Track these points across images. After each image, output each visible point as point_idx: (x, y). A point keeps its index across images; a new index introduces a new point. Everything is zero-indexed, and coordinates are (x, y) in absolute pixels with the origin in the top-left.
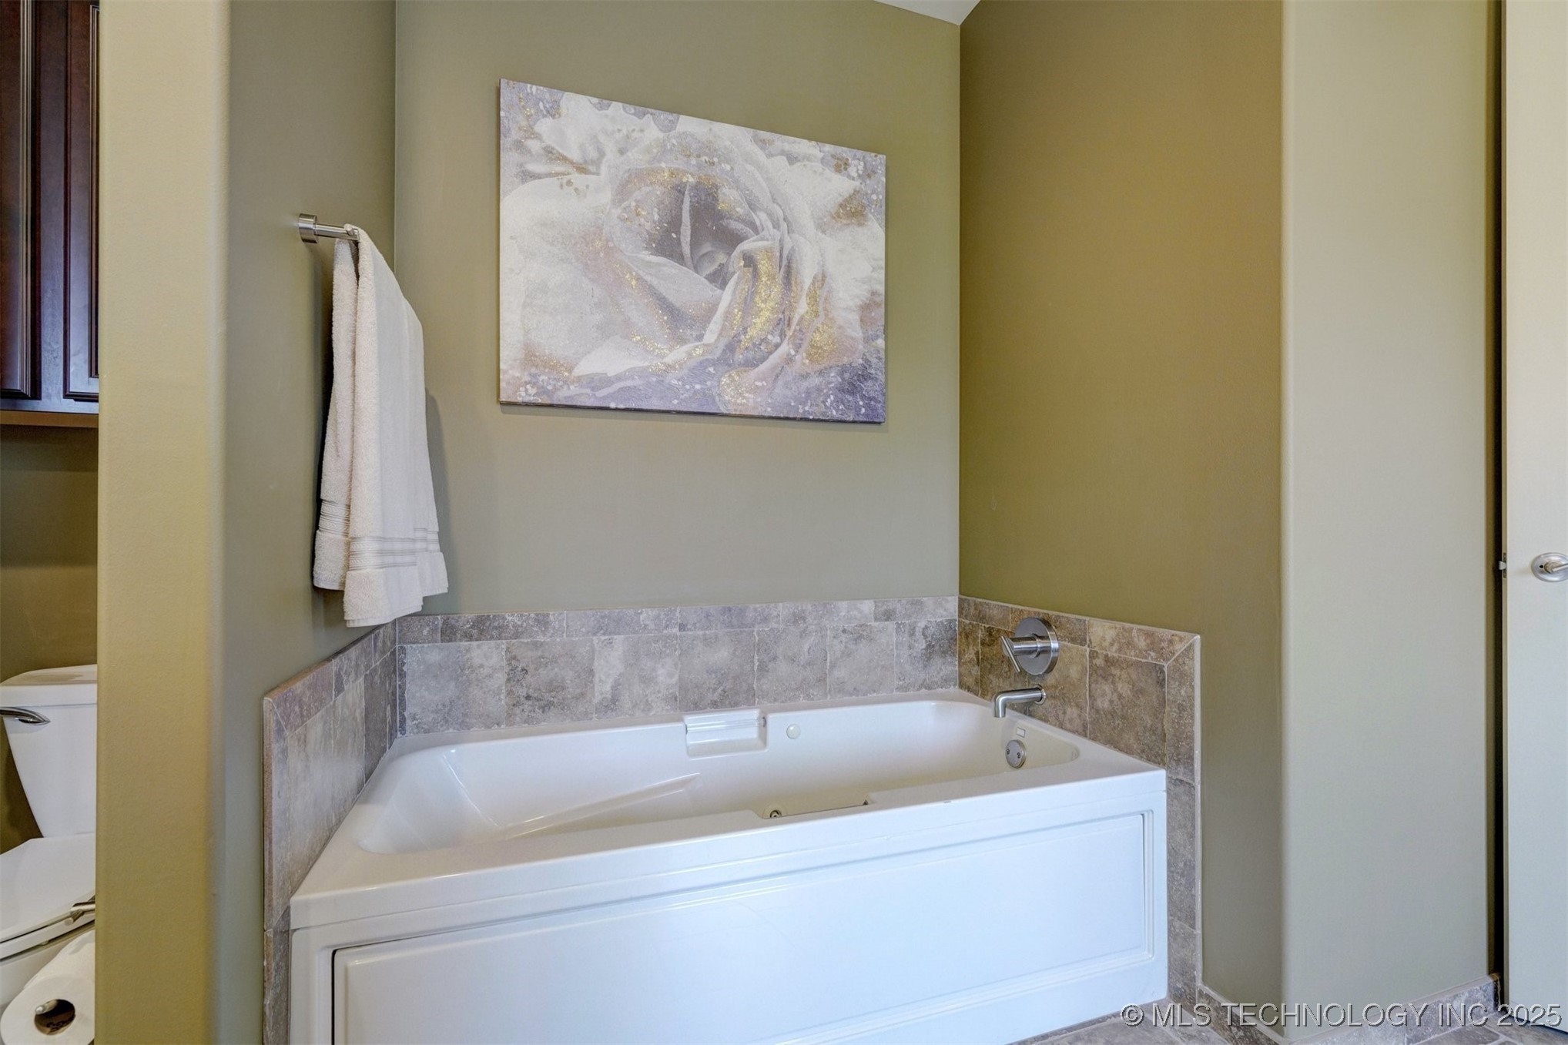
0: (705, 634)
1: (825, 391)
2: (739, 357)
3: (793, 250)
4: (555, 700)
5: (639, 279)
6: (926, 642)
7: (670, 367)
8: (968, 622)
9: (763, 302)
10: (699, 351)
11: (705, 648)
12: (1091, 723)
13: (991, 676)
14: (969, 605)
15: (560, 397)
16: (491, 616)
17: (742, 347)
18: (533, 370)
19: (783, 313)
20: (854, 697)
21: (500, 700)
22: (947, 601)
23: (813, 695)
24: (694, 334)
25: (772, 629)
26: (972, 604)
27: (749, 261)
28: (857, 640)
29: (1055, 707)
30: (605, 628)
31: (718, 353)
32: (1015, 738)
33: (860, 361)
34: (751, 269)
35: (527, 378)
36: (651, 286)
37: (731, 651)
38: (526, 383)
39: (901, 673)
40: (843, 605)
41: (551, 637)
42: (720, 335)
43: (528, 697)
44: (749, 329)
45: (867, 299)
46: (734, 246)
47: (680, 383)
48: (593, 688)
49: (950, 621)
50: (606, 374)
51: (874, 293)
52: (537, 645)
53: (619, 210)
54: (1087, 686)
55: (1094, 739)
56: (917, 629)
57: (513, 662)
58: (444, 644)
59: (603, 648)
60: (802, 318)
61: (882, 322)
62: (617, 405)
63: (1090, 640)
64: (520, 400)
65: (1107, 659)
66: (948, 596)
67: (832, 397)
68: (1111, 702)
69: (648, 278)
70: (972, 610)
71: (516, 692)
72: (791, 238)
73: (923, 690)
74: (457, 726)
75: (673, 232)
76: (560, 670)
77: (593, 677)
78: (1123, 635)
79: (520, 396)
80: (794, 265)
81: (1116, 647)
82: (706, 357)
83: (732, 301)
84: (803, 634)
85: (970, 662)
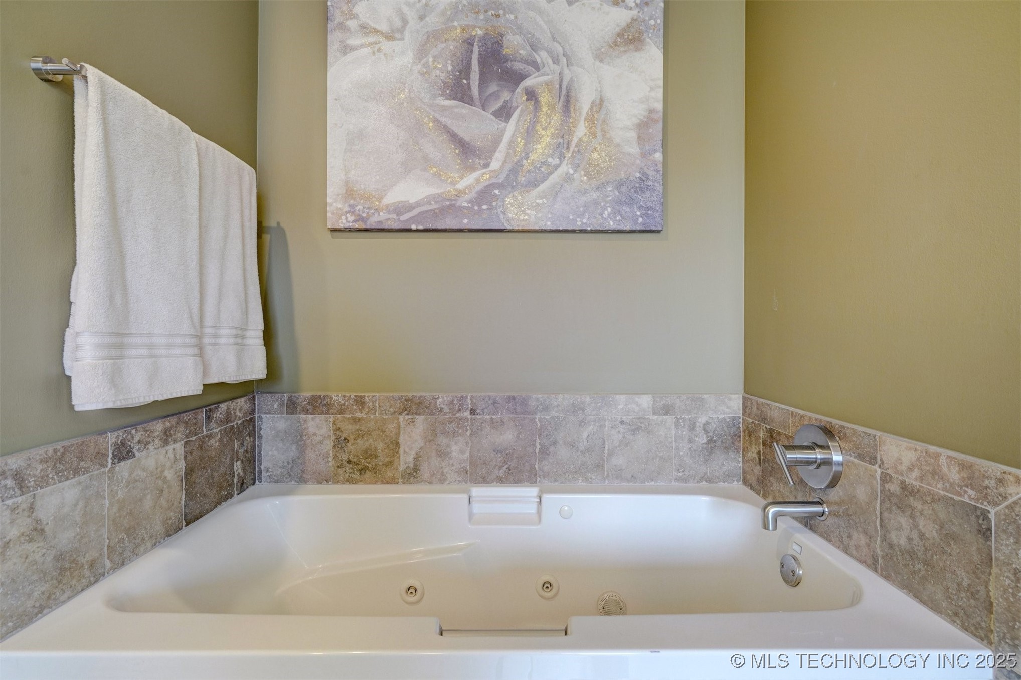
0: (492, 419)
1: (602, 204)
2: (522, 179)
3: (572, 80)
4: (370, 465)
5: (436, 121)
6: (707, 437)
7: (460, 193)
8: (751, 421)
9: (543, 129)
10: (486, 177)
11: (492, 431)
12: (883, 557)
13: (772, 479)
14: (752, 404)
15: (372, 222)
16: (322, 396)
17: (524, 170)
18: (352, 202)
19: (562, 137)
20: (631, 484)
21: (328, 462)
22: (730, 399)
23: (591, 478)
24: (482, 163)
25: (553, 418)
26: (755, 404)
27: (531, 95)
28: (635, 431)
29: (839, 527)
30: (408, 410)
31: (502, 178)
32: (791, 552)
33: (638, 175)
34: (533, 102)
35: (347, 209)
36: (445, 127)
37: (515, 434)
38: (346, 213)
39: (680, 465)
40: (622, 398)
41: (366, 414)
42: (505, 162)
43: (349, 462)
44: (530, 154)
45: (644, 117)
46: (517, 84)
47: (470, 205)
48: (399, 457)
49: (733, 419)
50: (408, 201)
51: (651, 111)
52: (356, 421)
53: (419, 66)
54: (878, 513)
55: (887, 577)
56: (697, 424)
57: (338, 433)
58: (288, 415)
59: (407, 426)
60: (580, 140)
61: (660, 136)
62: (417, 226)
63: (881, 460)
64: (341, 226)
65: (904, 486)
66: (731, 394)
67: (609, 210)
68: (910, 539)
69: (443, 120)
70: (754, 410)
71: (340, 457)
72: (570, 70)
73: (704, 482)
74: (297, 480)
75: (464, 79)
76: (373, 441)
77: (399, 449)
78: (926, 461)
79: (342, 223)
80: (573, 94)
81: (916, 473)
82: (491, 182)
83: (515, 131)
84: (582, 423)
85: (752, 460)
